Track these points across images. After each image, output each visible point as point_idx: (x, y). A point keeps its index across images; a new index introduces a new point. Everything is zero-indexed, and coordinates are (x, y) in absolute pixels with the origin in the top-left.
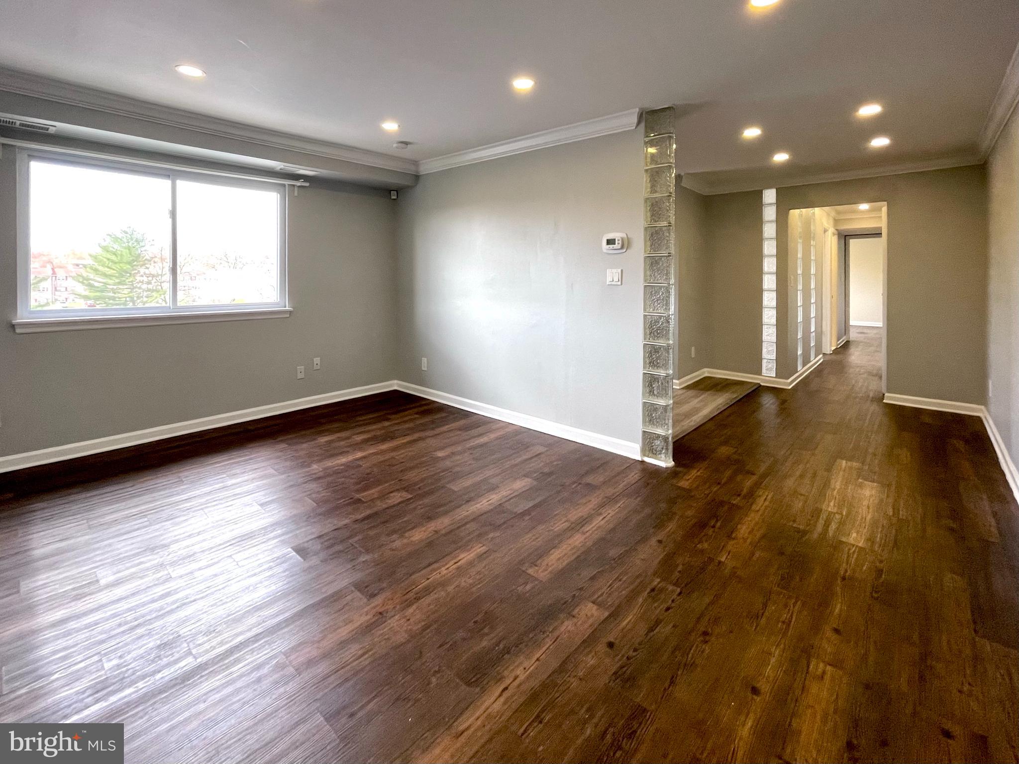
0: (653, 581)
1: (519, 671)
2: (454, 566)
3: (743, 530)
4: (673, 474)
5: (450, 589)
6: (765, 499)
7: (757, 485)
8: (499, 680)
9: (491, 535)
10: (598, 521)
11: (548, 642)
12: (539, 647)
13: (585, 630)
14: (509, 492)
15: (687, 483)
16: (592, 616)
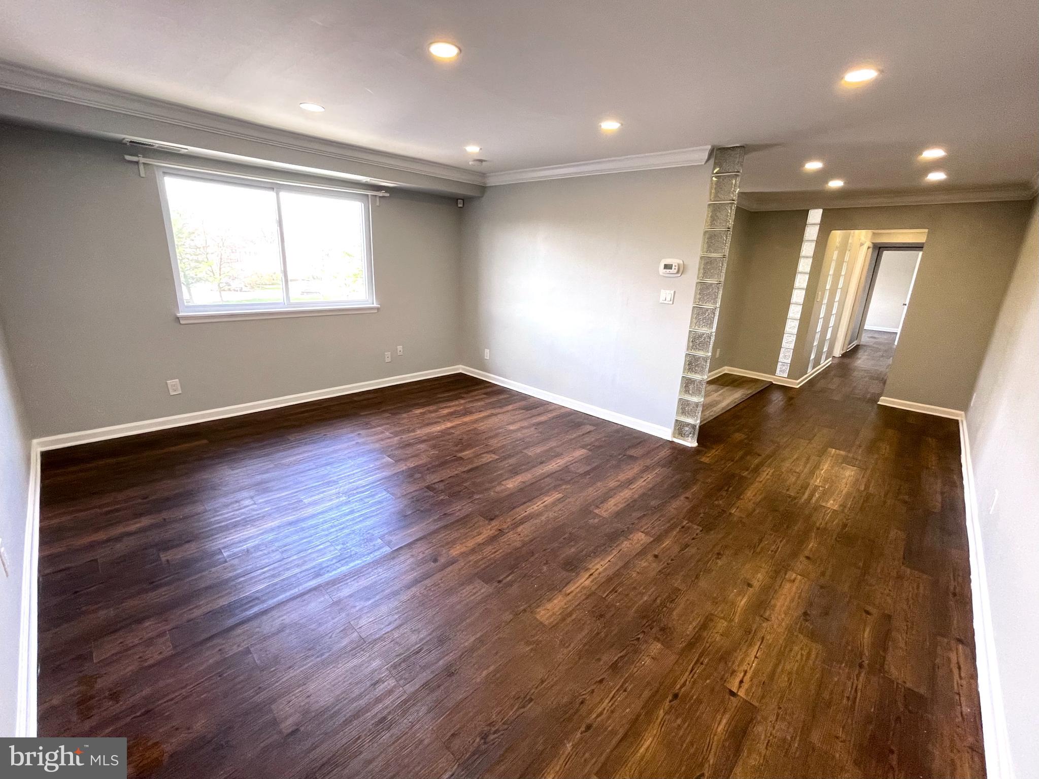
0: (682, 522)
1: (598, 566)
2: (542, 505)
3: (749, 494)
4: (696, 452)
5: (543, 518)
6: (767, 474)
7: (761, 464)
8: (587, 570)
9: (564, 487)
10: (640, 482)
11: (615, 552)
12: (609, 554)
13: (639, 548)
14: (571, 459)
15: (708, 459)
16: (642, 540)
